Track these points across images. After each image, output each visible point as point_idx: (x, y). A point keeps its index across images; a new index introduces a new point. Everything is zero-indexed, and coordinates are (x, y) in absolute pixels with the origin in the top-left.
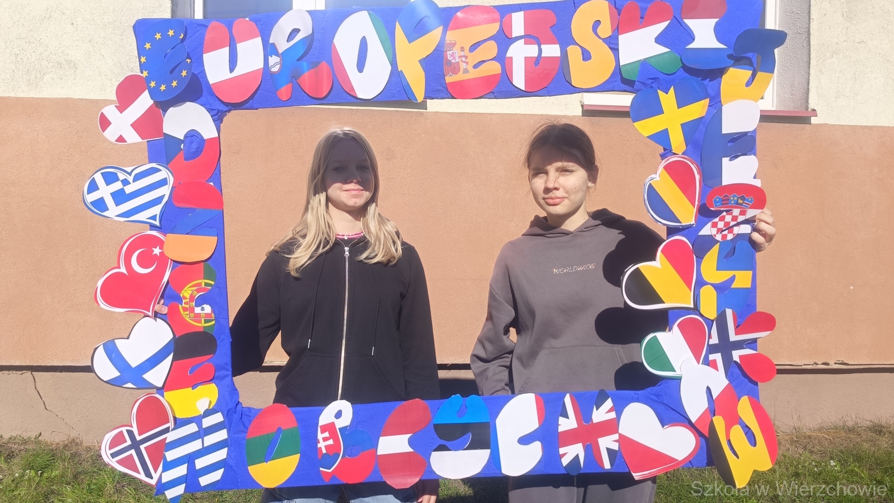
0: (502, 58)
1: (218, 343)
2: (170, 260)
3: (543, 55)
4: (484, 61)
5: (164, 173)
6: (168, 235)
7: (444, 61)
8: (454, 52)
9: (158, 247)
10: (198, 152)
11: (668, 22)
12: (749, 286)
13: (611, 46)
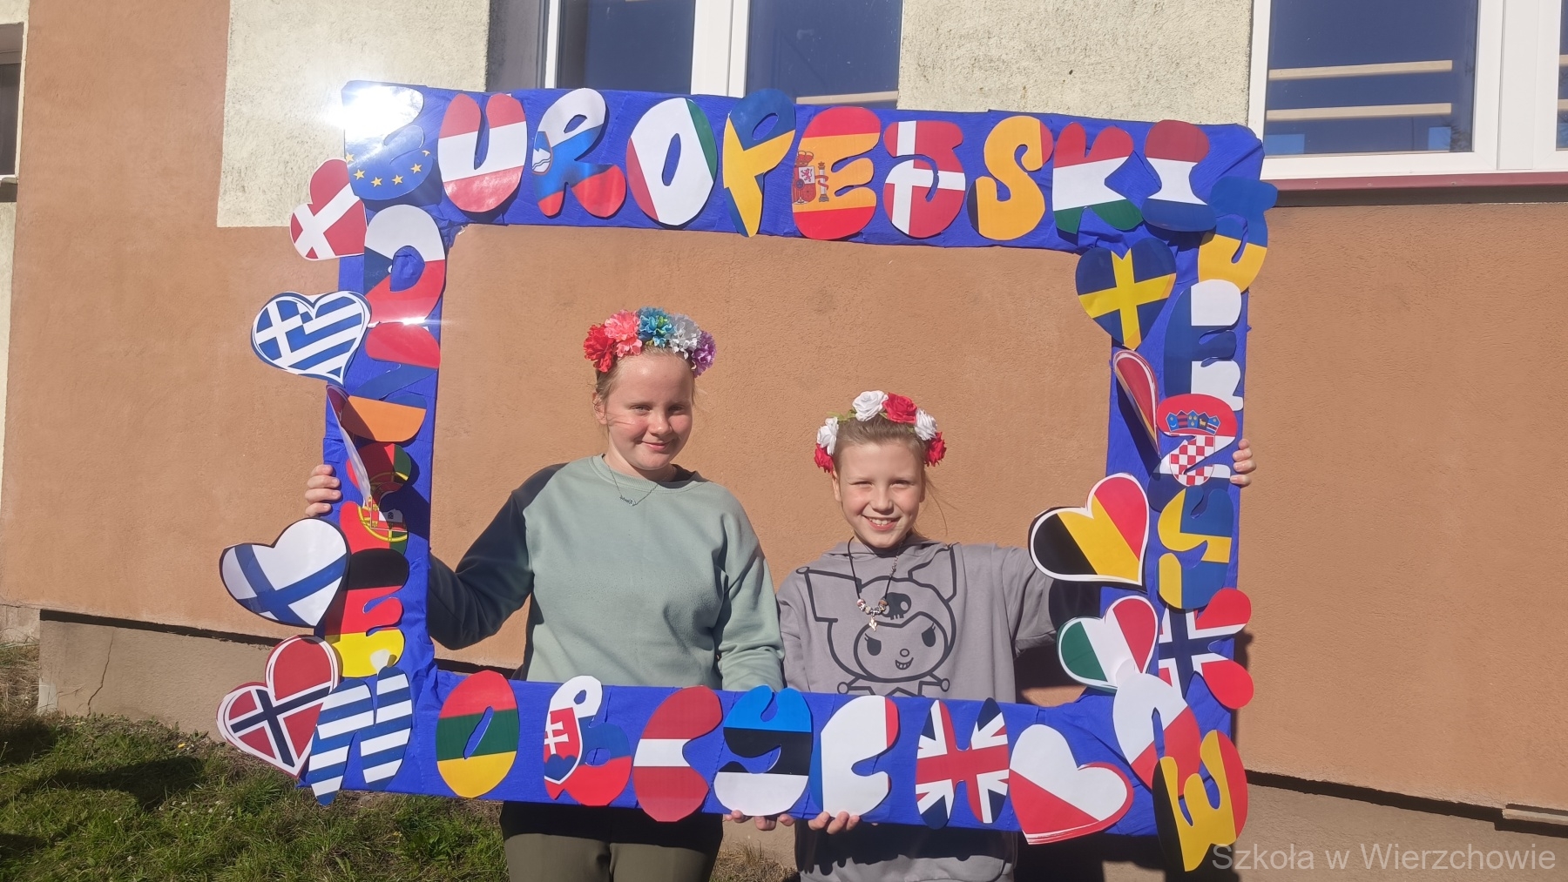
0: (878, 184)
1: (411, 569)
3: (940, 186)
4: (852, 187)
5: (358, 307)
7: (793, 181)
8: (808, 169)
10: (413, 279)
11: (1126, 158)
12: (1226, 560)
13: (1041, 183)
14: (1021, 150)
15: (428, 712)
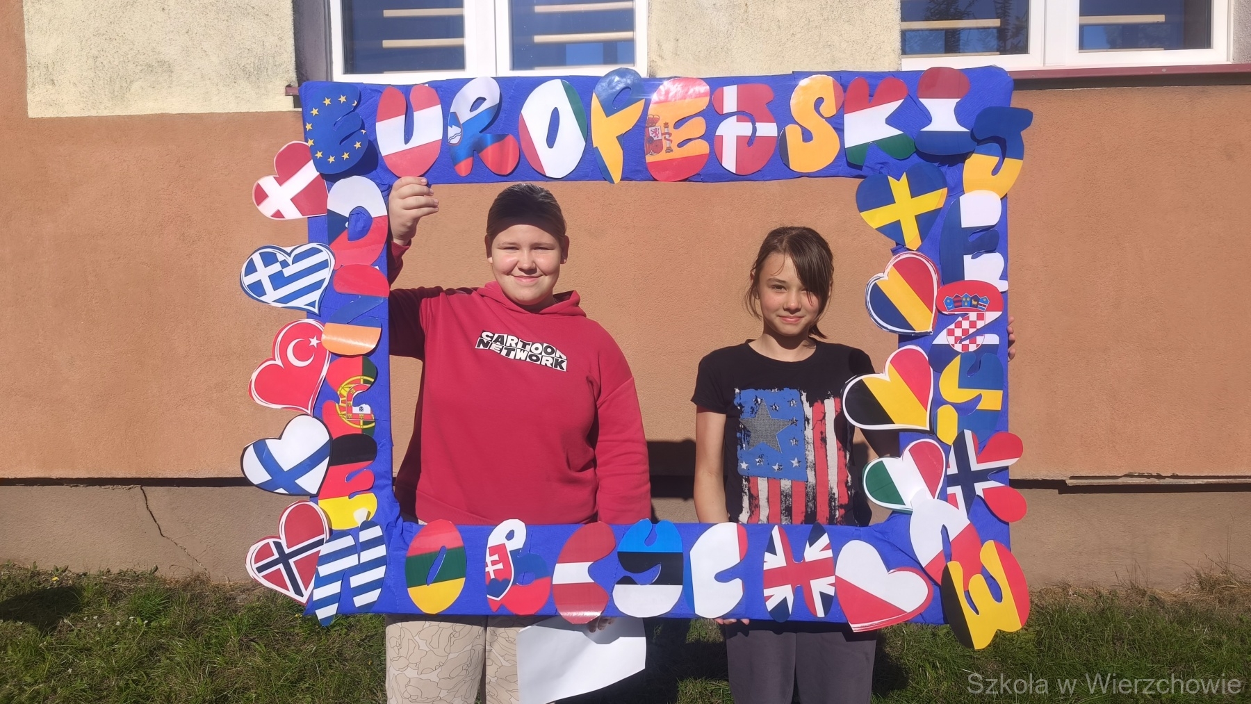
0: (710, 136)
1: (378, 448)
2: (328, 352)
3: (758, 134)
4: (690, 140)
5: (325, 255)
6: (327, 324)
7: (645, 138)
8: (656, 129)
9: (315, 338)
10: (364, 231)
11: (901, 101)
12: (999, 408)
13: (836, 126)
14: (819, 101)
15: (399, 553)
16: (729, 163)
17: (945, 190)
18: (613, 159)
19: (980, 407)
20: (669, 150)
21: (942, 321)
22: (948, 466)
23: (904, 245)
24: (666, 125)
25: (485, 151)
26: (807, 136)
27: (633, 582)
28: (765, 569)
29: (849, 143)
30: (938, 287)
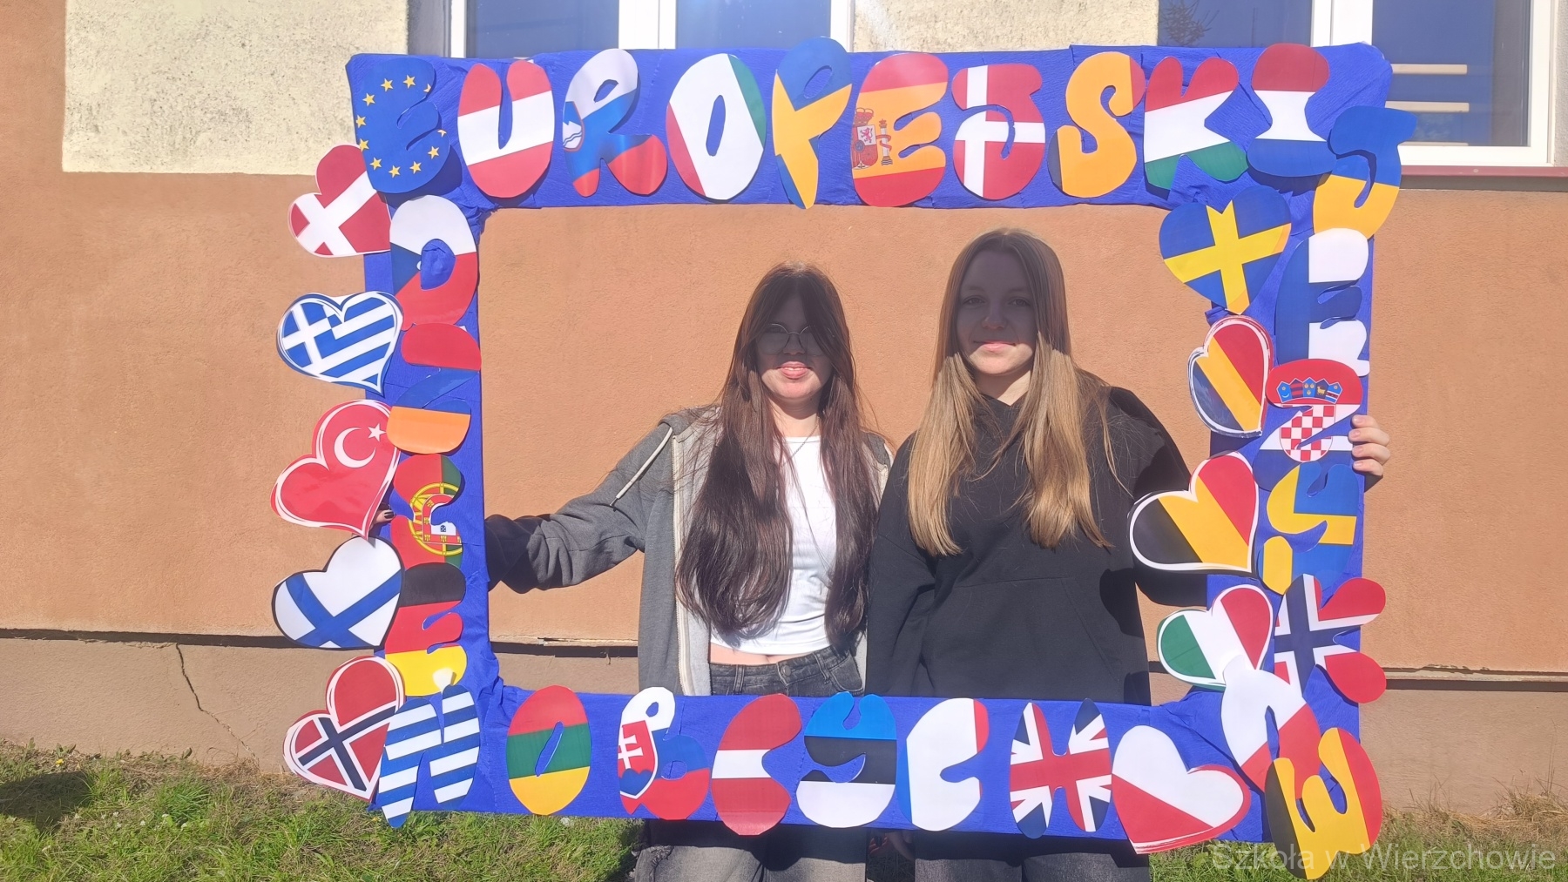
0: (948, 143)
1: (468, 583)
2: (396, 449)
3: (1017, 140)
4: (918, 146)
5: (388, 309)
6: (394, 407)
7: (852, 142)
8: (868, 129)
9: (378, 427)
10: (444, 275)
11: (1229, 93)
12: (1350, 542)
13: (1132, 130)
15: (497, 730)
16: (974, 180)
17: (1289, 226)
18: (805, 174)
19: (1323, 540)
20: (887, 161)
21: (1273, 417)
22: (1276, 623)
23: (1224, 308)
24: (883, 124)
25: (617, 159)
26: (1089, 144)
27: (826, 779)
28: (1012, 763)
29: (1149, 157)
30: (1270, 368)
